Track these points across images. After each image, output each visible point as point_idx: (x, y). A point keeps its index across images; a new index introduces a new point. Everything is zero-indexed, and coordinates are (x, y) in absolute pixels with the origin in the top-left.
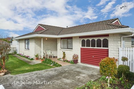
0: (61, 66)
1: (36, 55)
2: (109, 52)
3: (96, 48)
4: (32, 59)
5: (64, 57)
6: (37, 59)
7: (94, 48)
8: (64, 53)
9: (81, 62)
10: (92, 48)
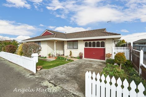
0: (73, 61)
1: (49, 54)
2: (106, 50)
3: (96, 47)
4: (45, 57)
5: (71, 54)
6: (50, 57)
7: (95, 47)
8: (71, 52)
9: (85, 57)
10: (93, 47)
